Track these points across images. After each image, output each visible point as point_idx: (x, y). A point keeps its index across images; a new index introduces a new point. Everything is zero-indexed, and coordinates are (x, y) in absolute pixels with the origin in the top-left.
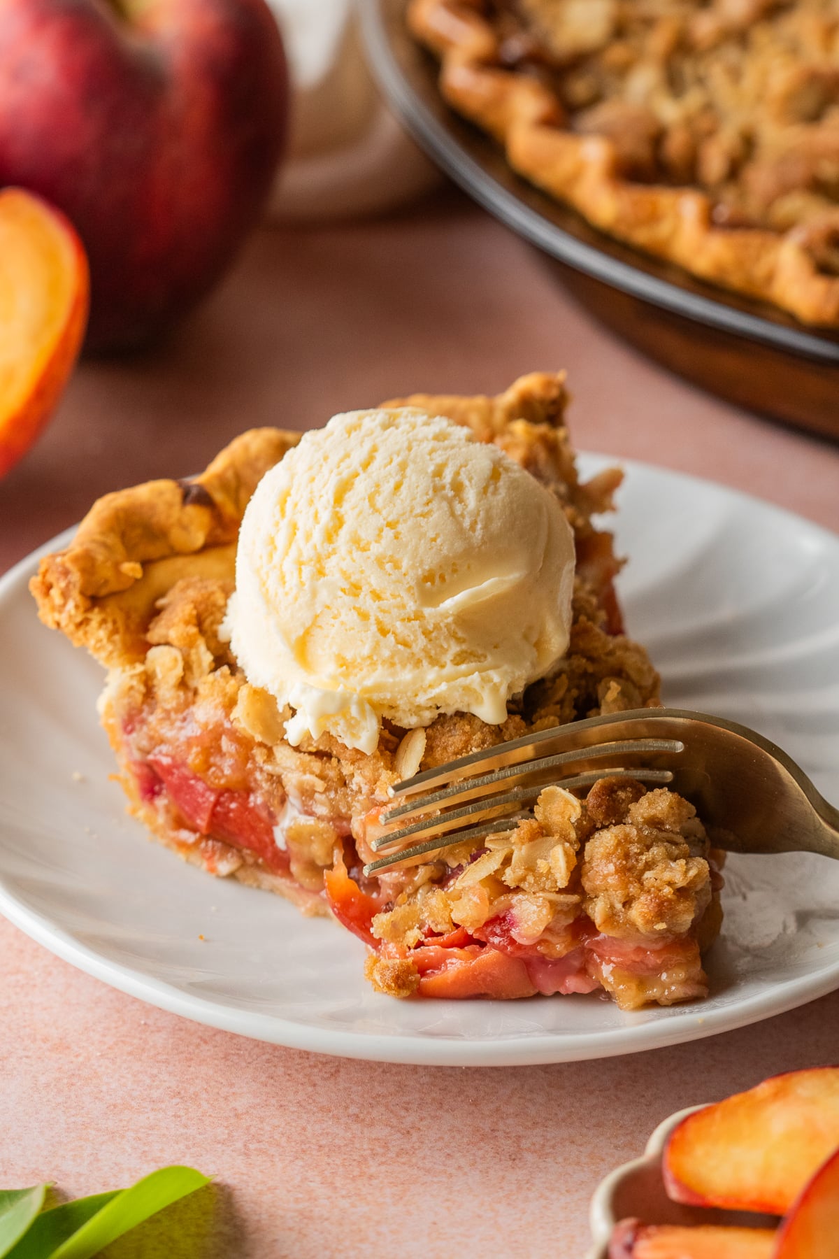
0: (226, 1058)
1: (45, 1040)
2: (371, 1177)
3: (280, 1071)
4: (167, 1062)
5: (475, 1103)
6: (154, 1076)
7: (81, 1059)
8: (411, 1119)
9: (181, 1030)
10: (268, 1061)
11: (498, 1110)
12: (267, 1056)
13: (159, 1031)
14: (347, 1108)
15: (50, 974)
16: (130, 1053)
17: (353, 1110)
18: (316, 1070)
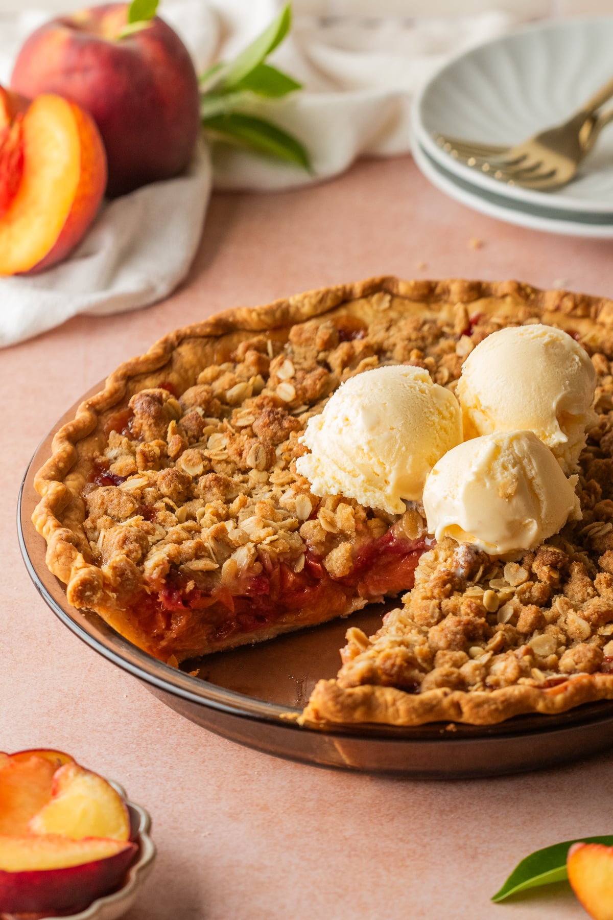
0: (342, 812)
1: (257, 805)
2: (407, 866)
3: (367, 818)
4: (313, 815)
5: (457, 832)
6: (307, 822)
7: (274, 814)
8: (426, 840)
9: (321, 800)
10: (361, 814)
11: (467, 835)
12: (360, 812)
13: (310, 801)
14: (397, 835)
15: (260, 775)
16: (297, 811)
17: (400, 836)
18: (383, 818)
